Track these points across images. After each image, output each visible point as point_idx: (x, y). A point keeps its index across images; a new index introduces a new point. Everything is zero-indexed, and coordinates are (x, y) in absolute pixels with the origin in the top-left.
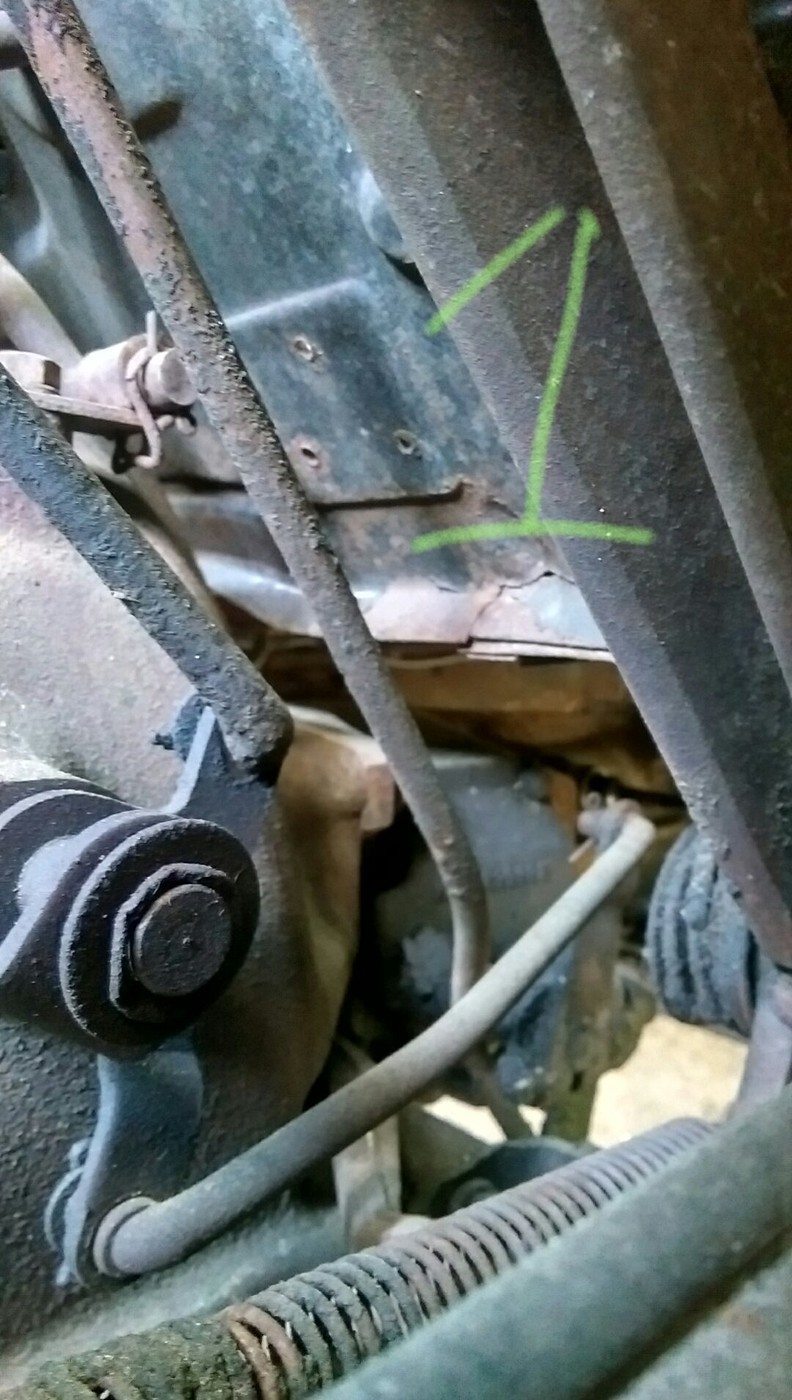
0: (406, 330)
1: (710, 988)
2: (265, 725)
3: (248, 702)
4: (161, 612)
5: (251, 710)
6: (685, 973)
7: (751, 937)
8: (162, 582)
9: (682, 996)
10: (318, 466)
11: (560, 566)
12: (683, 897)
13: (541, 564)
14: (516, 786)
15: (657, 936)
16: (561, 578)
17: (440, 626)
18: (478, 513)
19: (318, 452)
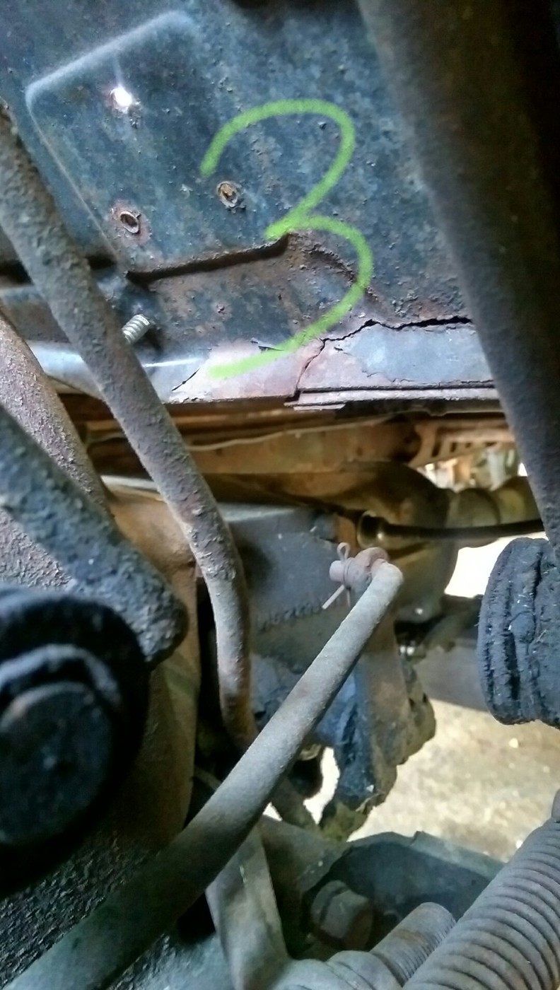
0: (230, 65)
1: (538, 693)
6: (514, 682)
9: (509, 701)
10: (138, 233)
11: (383, 313)
12: (508, 614)
13: (363, 315)
14: (313, 530)
15: (487, 652)
16: (384, 325)
17: (266, 383)
18: (302, 266)
19: (138, 217)
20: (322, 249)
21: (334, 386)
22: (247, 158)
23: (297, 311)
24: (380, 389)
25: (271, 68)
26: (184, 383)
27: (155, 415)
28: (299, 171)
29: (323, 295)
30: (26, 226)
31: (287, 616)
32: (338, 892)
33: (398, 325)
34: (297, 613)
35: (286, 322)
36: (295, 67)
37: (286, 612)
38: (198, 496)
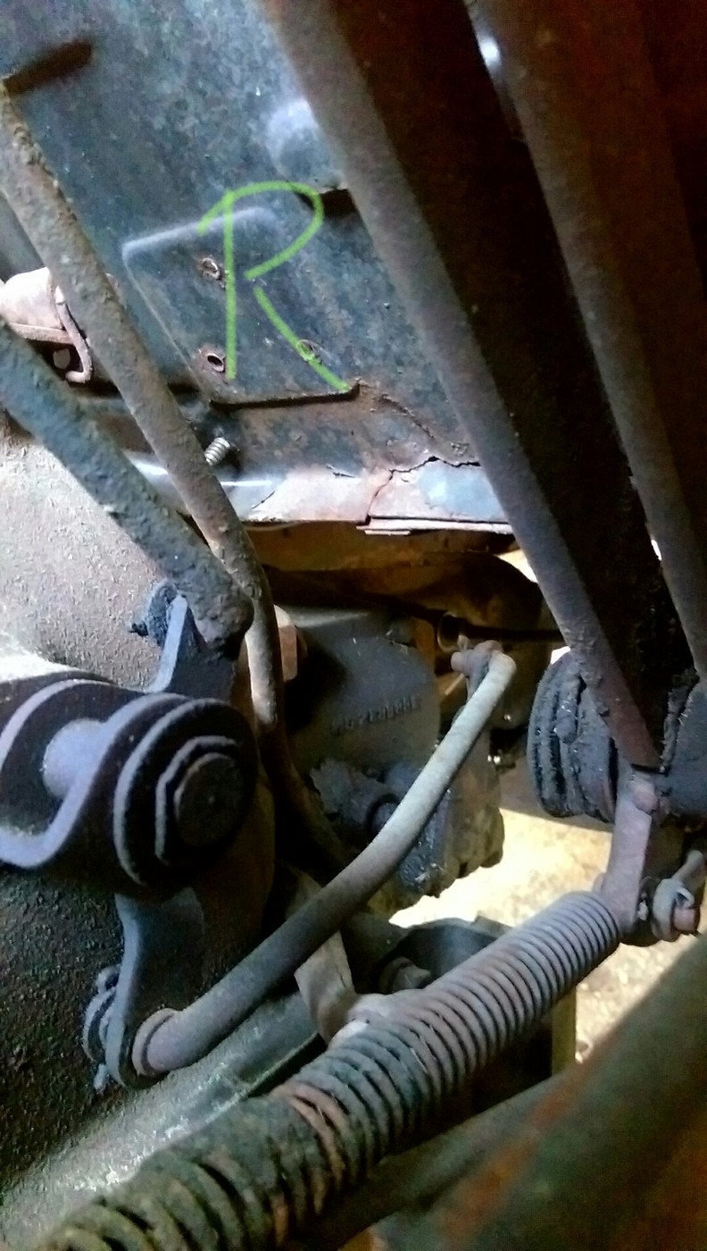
1: (579, 788)
2: (233, 610)
3: (219, 592)
4: (145, 521)
5: (222, 599)
6: (559, 780)
7: (612, 743)
8: (145, 495)
9: (556, 796)
10: (224, 371)
11: (443, 452)
12: (554, 718)
13: (427, 451)
14: (389, 633)
15: (536, 751)
16: (445, 462)
17: (339, 507)
18: (372, 409)
19: (224, 359)
20: (389, 398)
21: (401, 515)
22: (323, 325)
23: (368, 445)
24: (441, 520)
25: (344, 259)
26: (263, 502)
28: (367, 337)
29: (391, 434)
31: (361, 722)
32: (404, 966)
33: (457, 463)
34: (371, 718)
35: (358, 453)
37: (361, 717)
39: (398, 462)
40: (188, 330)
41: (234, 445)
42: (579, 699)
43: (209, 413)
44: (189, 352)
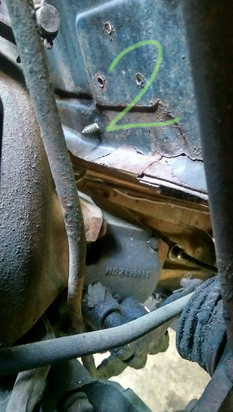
0: (153, 21)
1: (200, 350)
6: (191, 341)
10: (103, 87)
11: (190, 152)
12: (199, 308)
13: (181, 150)
14: (148, 242)
15: (184, 321)
16: (188, 157)
17: (132, 166)
18: (161, 120)
19: (104, 80)
20: (171, 114)
21: (157, 176)
22: (149, 65)
23: (155, 140)
24: (175, 184)
25: (168, 26)
26: (103, 156)
27: (62, 155)
28: (169, 76)
29: (167, 136)
30: (26, 54)
31: (120, 273)
32: (82, 398)
33: (194, 159)
34: (125, 273)
35: (150, 143)
36: (178, 27)
37: (121, 271)
38: (72, 198)
39: (166, 152)
40: (94, 63)
41: (100, 128)
42: (216, 304)
43: (95, 110)
44: (92, 75)
